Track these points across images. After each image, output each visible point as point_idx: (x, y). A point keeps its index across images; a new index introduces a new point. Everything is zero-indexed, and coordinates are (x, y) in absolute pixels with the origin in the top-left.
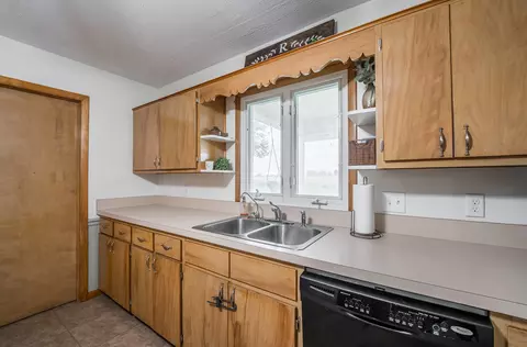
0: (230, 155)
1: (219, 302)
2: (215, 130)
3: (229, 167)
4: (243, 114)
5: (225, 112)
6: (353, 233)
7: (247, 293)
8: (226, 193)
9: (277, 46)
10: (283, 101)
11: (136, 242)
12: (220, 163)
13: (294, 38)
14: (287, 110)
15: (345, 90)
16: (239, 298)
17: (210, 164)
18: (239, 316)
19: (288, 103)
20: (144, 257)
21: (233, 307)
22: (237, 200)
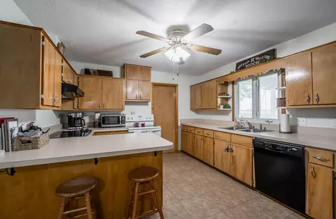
0: (230, 102)
1: (227, 149)
2: (224, 94)
3: (229, 107)
4: (235, 86)
5: (227, 85)
6: (280, 132)
7: (237, 146)
8: (229, 118)
9: (250, 59)
10: (253, 80)
11: (196, 133)
12: (226, 106)
13: (257, 56)
14: (255, 85)
15: (280, 76)
16: (234, 148)
17: (222, 107)
18: (234, 154)
19: (255, 81)
20: (199, 138)
21: (232, 151)
22: (233, 120)
